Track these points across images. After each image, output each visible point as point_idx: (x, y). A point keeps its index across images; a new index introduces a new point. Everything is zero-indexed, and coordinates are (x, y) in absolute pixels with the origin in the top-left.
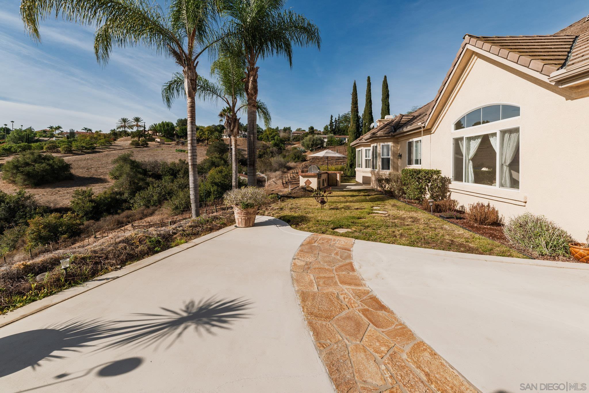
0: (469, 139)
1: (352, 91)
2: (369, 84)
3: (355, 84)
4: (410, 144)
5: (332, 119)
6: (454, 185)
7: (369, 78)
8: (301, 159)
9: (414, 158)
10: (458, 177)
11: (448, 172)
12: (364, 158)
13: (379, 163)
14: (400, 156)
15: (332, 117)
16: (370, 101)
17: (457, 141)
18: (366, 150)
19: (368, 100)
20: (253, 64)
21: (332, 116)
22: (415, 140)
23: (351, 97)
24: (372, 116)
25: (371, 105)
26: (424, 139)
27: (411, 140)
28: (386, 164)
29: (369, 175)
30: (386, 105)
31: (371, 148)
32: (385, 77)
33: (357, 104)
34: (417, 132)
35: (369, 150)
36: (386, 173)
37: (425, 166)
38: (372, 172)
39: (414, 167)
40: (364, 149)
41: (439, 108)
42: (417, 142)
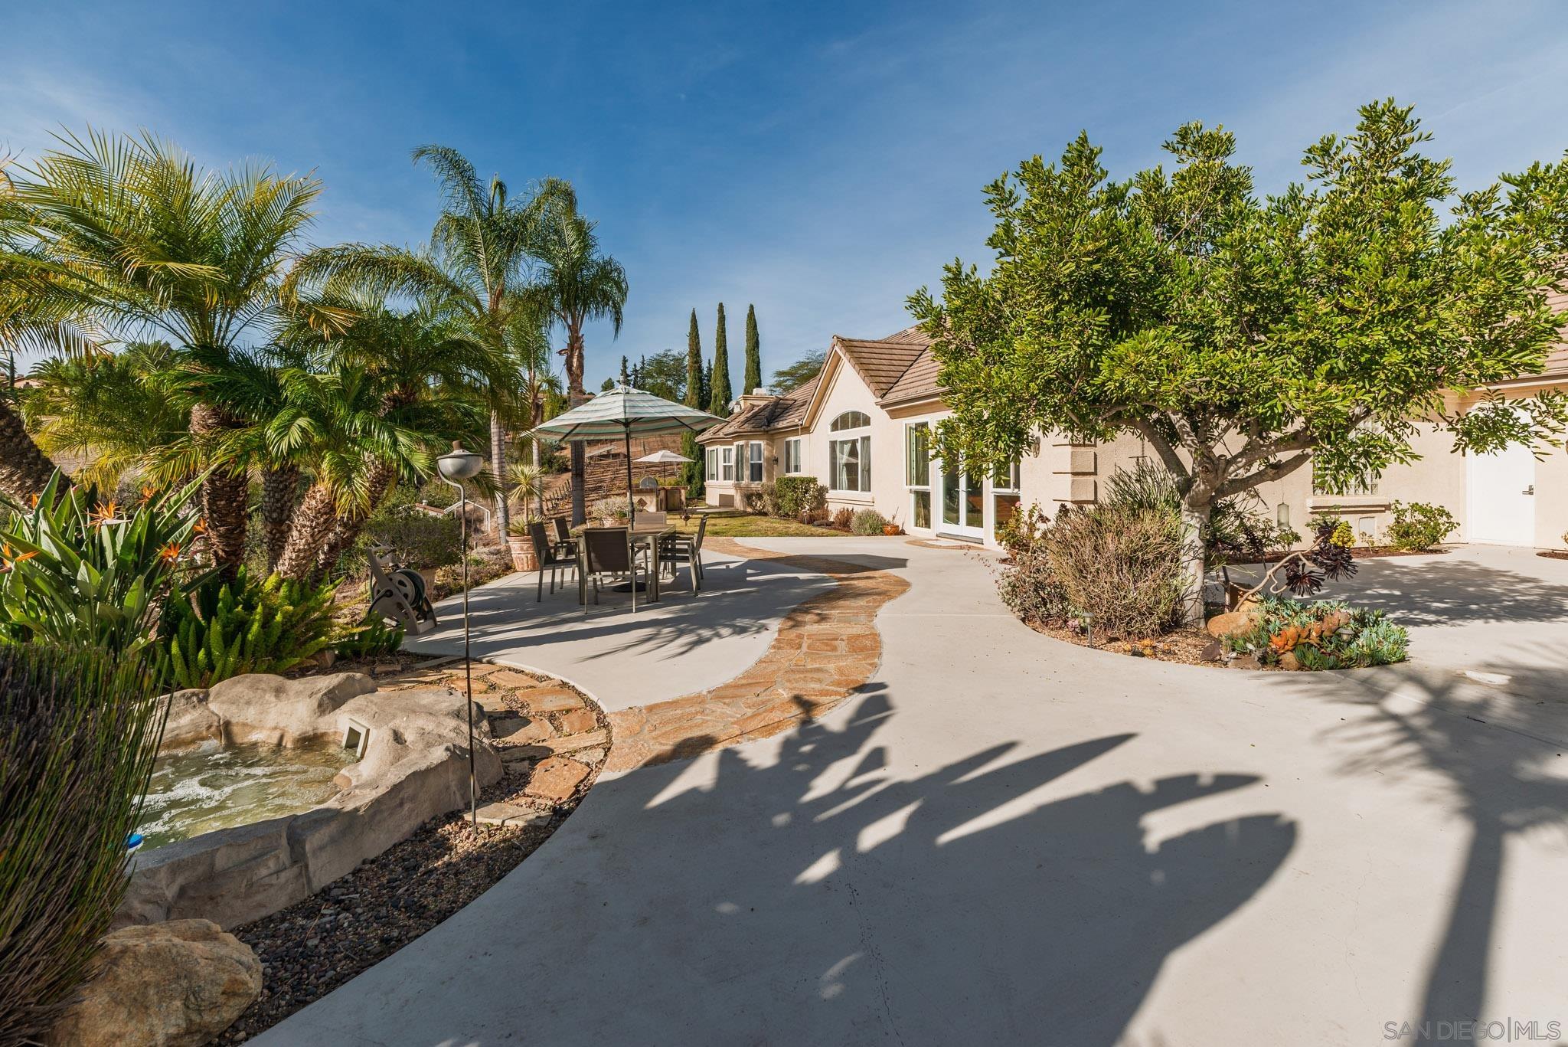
0: (843, 443)
1: (688, 329)
2: (722, 319)
3: (694, 315)
4: (788, 444)
5: (625, 367)
6: (831, 494)
7: (721, 305)
8: (556, 466)
9: (793, 464)
10: (834, 486)
11: (824, 480)
12: (721, 464)
13: (747, 473)
14: (776, 460)
15: (625, 361)
16: (725, 352)
17: (833, 444)
18: (725, 450)
19: (721, 350)
20: (577, 332)
21: (624, 358)
22: (793, 439)
23: (687, 341)
24: (728, 380)
25: (726, 360)
26: (803, 438)
27: (788, 439)
28: (756, 472)
29: (732, 492)
30: (753, 361)
31: (734, 448)
32: (752, 307)
33: (700, 356)
34: (794, 430)
35: (730, 450)
36: (756, 486)
37: (803, 473)
38: (737, 487)
39: (793, 474)
40: (721, 448)
41: (816, 404)
42: (796, 441)
